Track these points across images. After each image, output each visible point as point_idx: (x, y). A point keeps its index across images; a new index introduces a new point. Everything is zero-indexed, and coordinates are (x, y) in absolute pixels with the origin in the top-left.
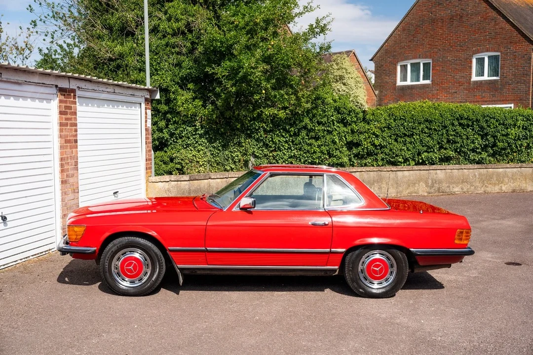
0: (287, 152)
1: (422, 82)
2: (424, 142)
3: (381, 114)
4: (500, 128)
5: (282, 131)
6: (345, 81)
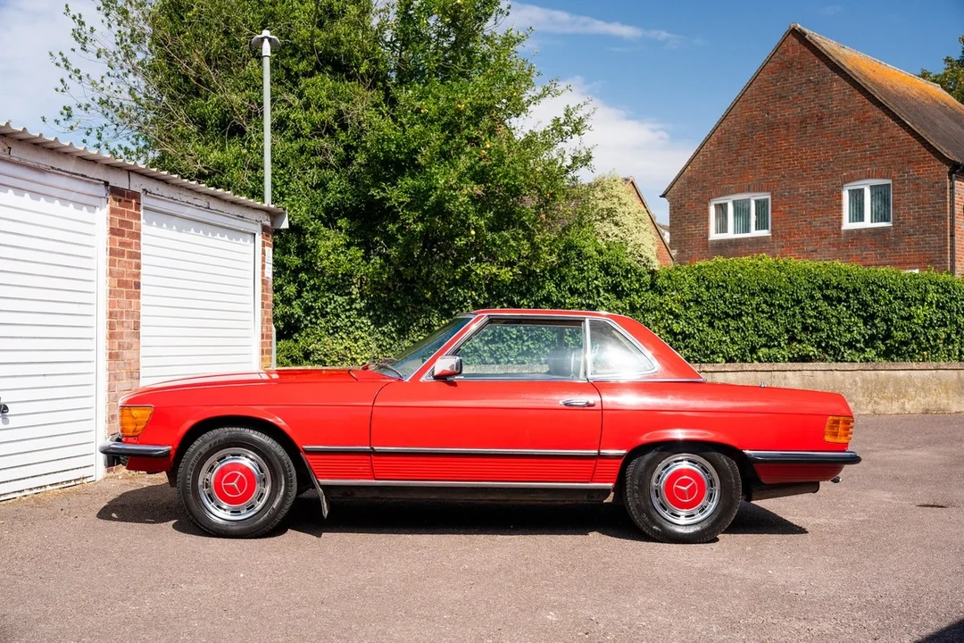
1: (754, 233)
2: (761, 328)
3: (683, 277)
4: (896, 304)
5: (505, 305)
6: (618, 218)
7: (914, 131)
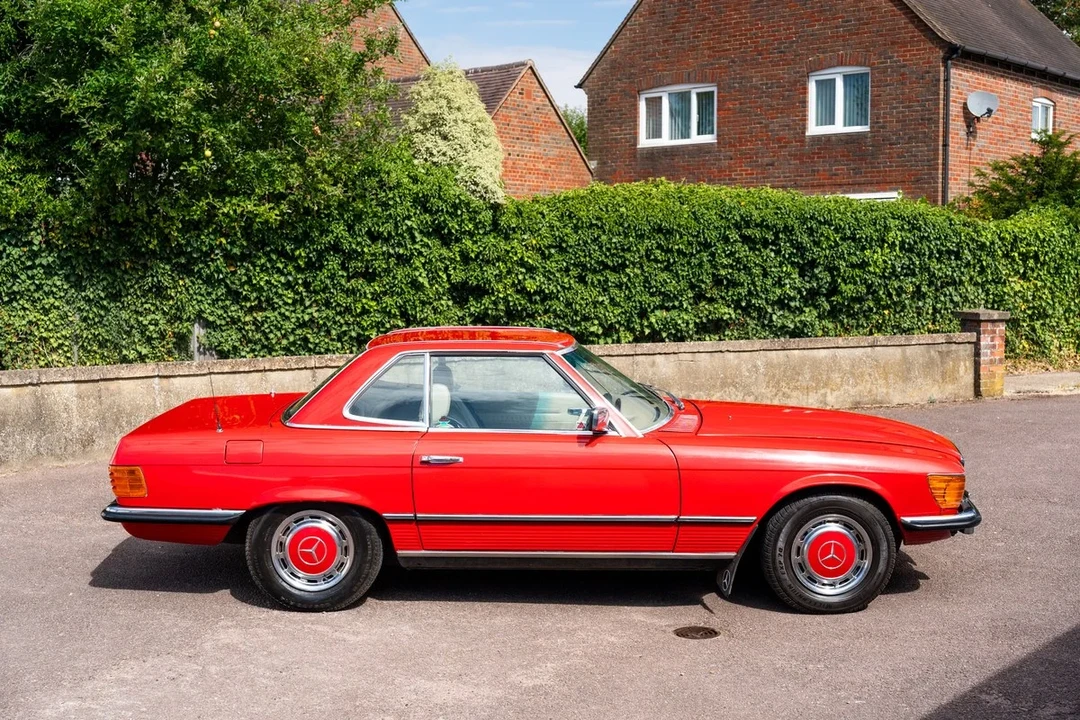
0: (294, 311)
1: (695, 138)
2: (653, 283)
3: (542, 213)
4: (844, 247)
5: (274, 257)
6: (445, 129)
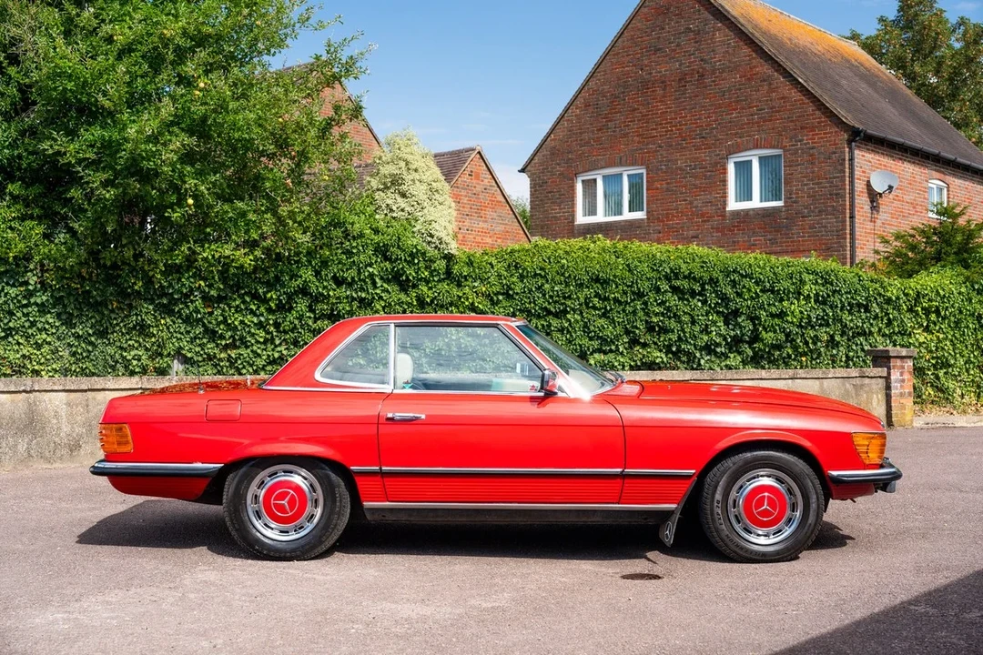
0: (265, 350)
1: (627, 215)
2: (591, 328)
3: (491, 264)
4: (764, 298)
5: (248, 299)
6: (404, 188)
7: (807, 90)
